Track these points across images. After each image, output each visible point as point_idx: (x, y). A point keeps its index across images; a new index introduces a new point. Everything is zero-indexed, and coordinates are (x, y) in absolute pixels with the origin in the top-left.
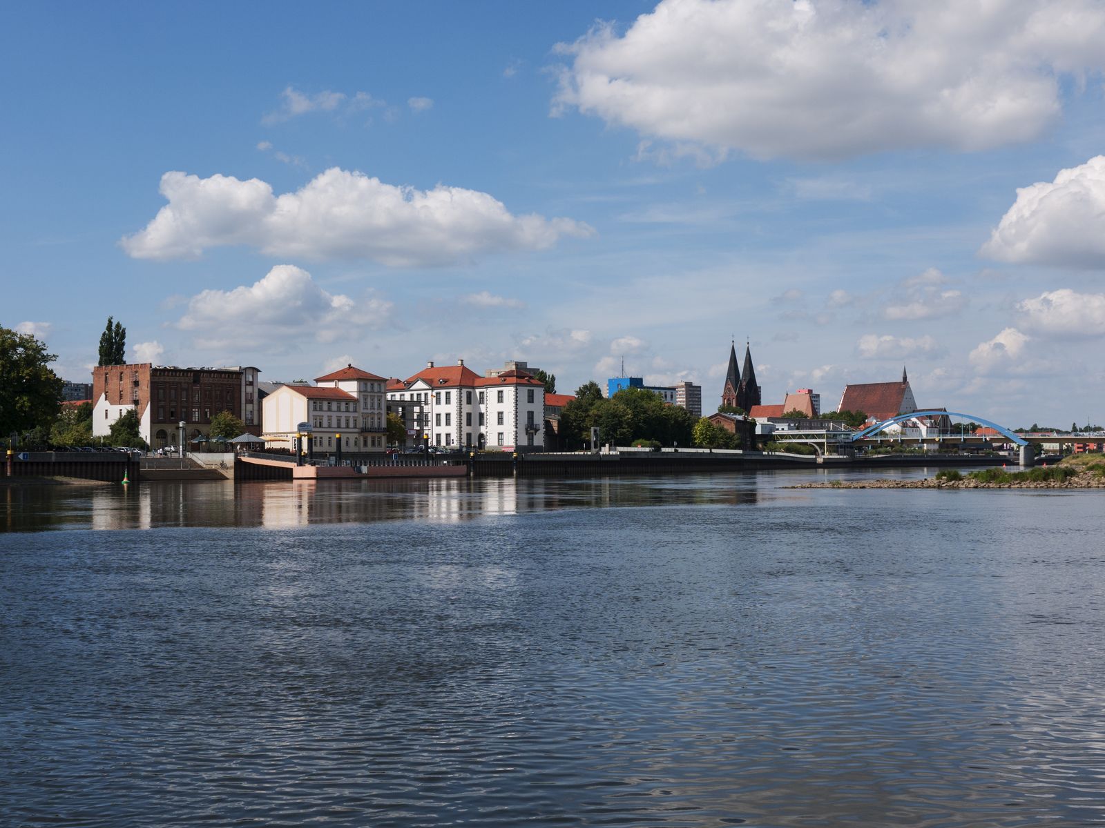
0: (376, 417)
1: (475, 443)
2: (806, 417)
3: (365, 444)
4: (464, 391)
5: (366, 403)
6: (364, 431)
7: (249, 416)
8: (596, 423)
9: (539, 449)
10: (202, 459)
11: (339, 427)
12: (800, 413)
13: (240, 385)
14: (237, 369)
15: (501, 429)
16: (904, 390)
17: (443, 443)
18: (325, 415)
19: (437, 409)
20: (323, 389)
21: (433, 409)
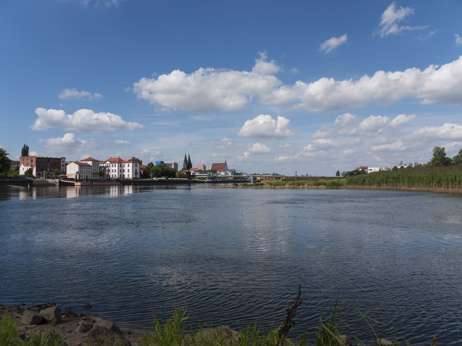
0: (97, 170)
1: (122, 177)
2: (203, 171)
3: (94, 177)
4: (119, 164)
5: (94, 167)
6: (94, 173)
7: (63, 170)
8: (152, 172)
9: (138, 178)
10: (50, 181)
11: (87, 172)
12: (201, 170)
13: (61, 162)
14: (60, 158)
15: (129, 173)
16: (225, 165)
17: (114, 177)
18: (83, 170)
19: (112, 168)
20: (83, 163)
21: (111, 168)
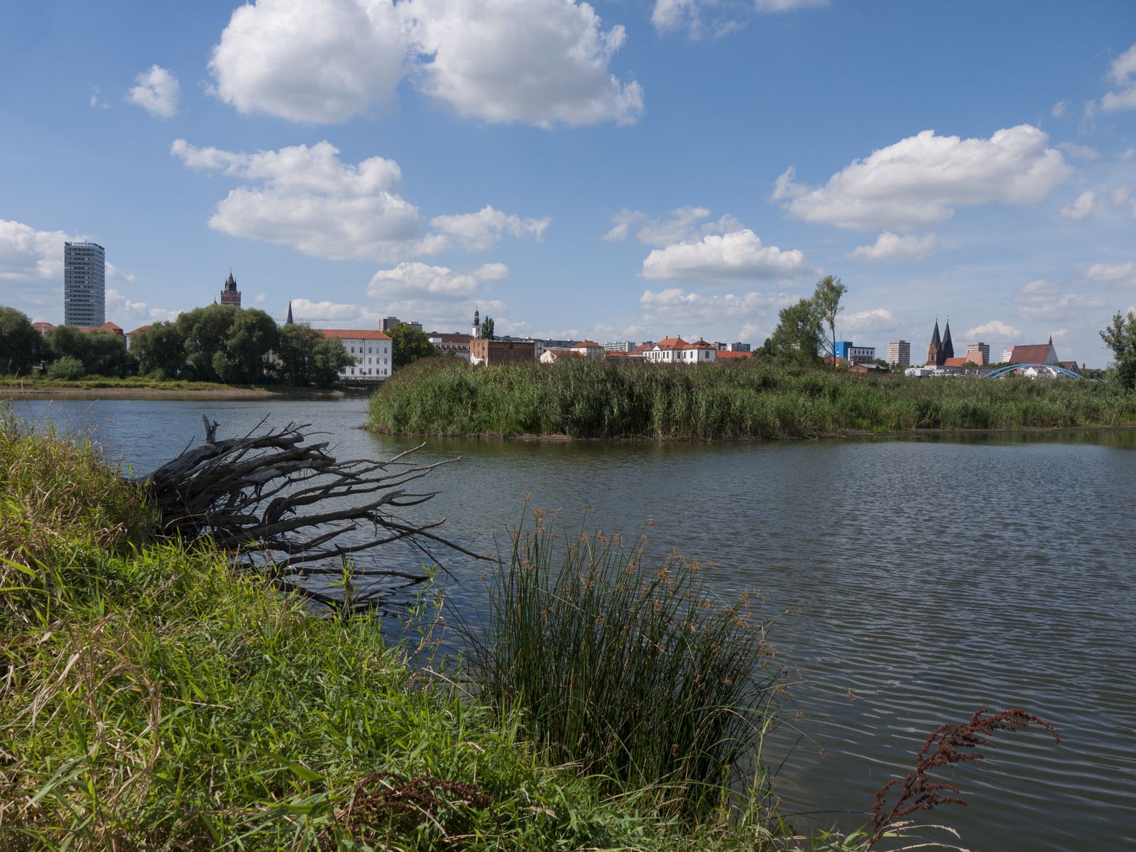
2: (977, 365)
4: (676, 352)
5: (592, 358)
12: (973, 363)
13: (534, 349)
16: (1049, 350)
